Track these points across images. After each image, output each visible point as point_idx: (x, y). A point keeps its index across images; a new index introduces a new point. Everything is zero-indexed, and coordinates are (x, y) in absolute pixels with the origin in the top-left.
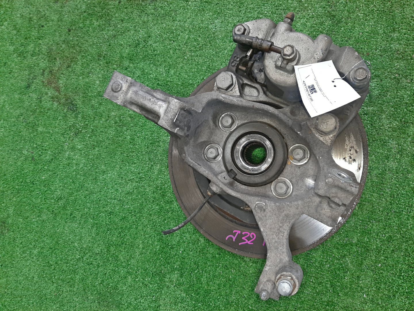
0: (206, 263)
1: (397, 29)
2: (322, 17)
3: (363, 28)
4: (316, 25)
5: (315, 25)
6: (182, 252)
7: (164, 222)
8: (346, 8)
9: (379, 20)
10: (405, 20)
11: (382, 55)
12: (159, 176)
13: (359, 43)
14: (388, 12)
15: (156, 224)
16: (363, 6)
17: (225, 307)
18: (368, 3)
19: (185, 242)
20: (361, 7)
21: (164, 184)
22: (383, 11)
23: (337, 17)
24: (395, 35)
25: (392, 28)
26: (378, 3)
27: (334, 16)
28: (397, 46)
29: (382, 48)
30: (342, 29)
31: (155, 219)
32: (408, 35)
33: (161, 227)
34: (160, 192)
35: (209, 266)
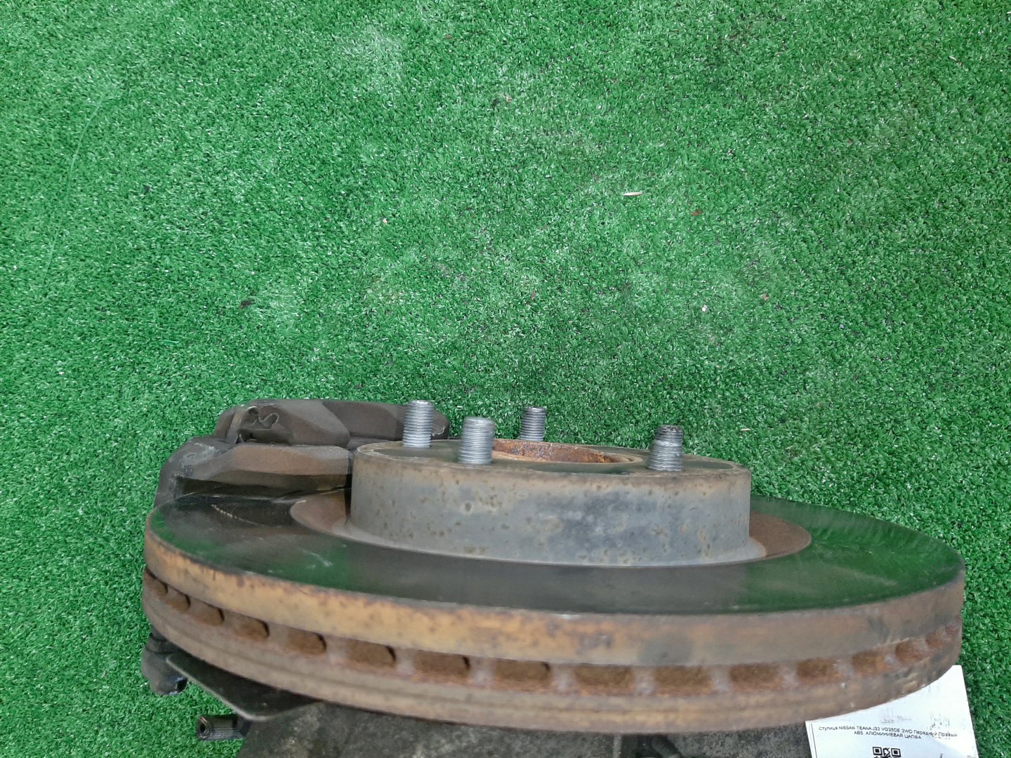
0: (45, 332)
1: (802, 216)
2: (696, 39)
3: (746, 146)
4: (670, 45)
5: (666, 44)
6: (19, 270)
7: (29, 176)
8: (759, 68)
9: (790, 160)
10: (834, 210)
11: (720, 239)
12: (90, 68)
13: (707, 171)
14: (824, 163)
15: (11, 164)
16: (794, 97)
17: (22, 442)
18: (809, 102)
19: (37, 255)
20: (788, 94)
21: (85, 94)
22: (819, 148)
23: (723, 68)
24: (787, 224)
25: (796, 202)
26: (827, 120)
27: (720, 62)
28: (767, 250)
29: (734, 226)
30: (707, 106)
31: (15, 152)
32: (808, 248)
33: (16, 180)
34: (67, 103)
35: (48, 343)
